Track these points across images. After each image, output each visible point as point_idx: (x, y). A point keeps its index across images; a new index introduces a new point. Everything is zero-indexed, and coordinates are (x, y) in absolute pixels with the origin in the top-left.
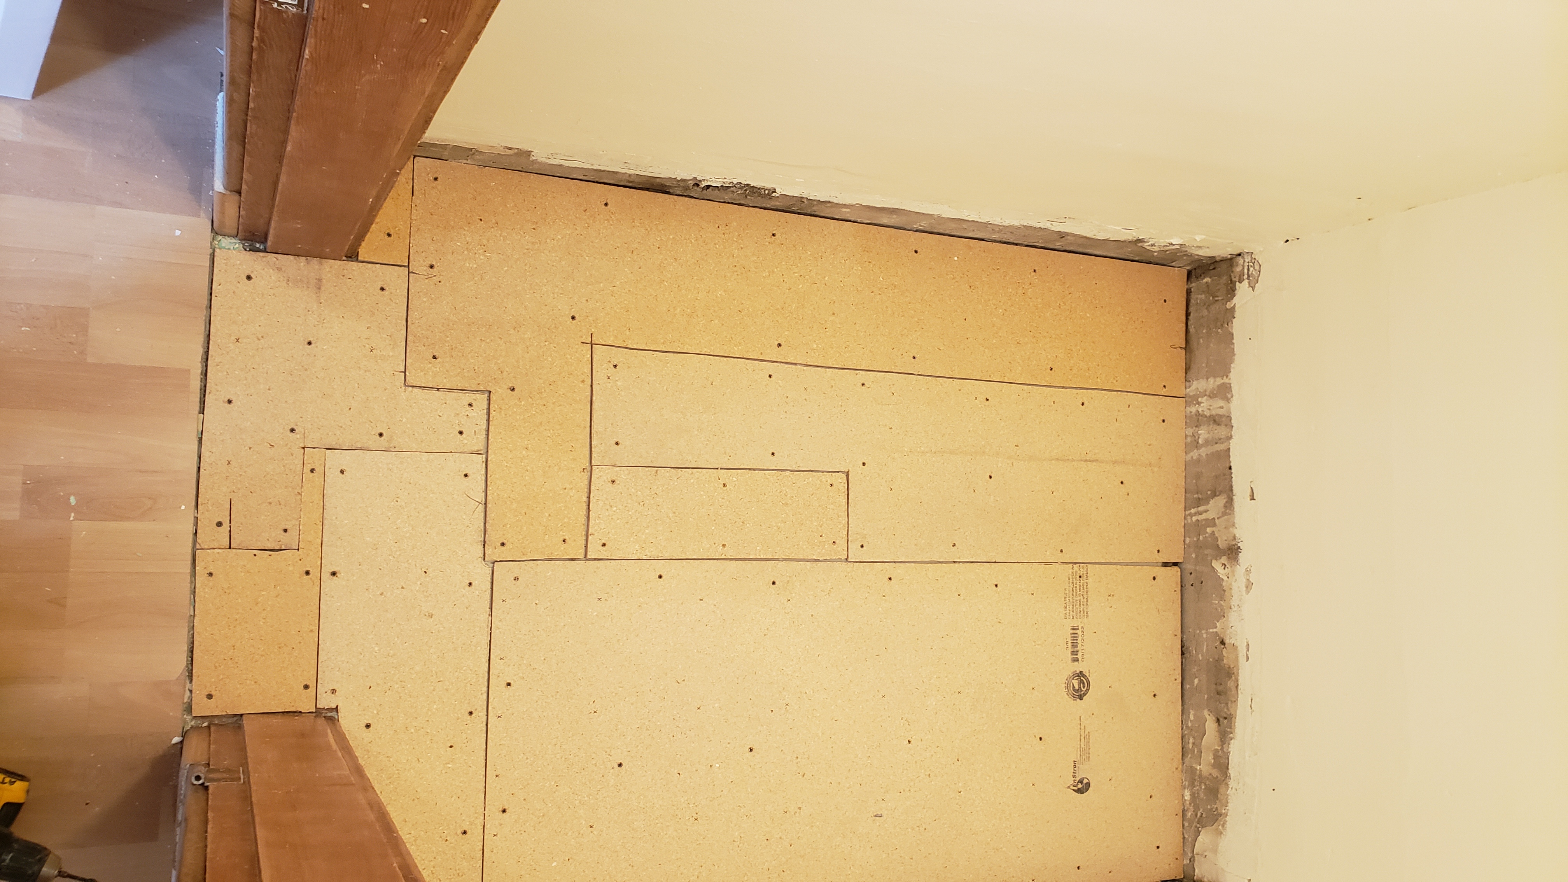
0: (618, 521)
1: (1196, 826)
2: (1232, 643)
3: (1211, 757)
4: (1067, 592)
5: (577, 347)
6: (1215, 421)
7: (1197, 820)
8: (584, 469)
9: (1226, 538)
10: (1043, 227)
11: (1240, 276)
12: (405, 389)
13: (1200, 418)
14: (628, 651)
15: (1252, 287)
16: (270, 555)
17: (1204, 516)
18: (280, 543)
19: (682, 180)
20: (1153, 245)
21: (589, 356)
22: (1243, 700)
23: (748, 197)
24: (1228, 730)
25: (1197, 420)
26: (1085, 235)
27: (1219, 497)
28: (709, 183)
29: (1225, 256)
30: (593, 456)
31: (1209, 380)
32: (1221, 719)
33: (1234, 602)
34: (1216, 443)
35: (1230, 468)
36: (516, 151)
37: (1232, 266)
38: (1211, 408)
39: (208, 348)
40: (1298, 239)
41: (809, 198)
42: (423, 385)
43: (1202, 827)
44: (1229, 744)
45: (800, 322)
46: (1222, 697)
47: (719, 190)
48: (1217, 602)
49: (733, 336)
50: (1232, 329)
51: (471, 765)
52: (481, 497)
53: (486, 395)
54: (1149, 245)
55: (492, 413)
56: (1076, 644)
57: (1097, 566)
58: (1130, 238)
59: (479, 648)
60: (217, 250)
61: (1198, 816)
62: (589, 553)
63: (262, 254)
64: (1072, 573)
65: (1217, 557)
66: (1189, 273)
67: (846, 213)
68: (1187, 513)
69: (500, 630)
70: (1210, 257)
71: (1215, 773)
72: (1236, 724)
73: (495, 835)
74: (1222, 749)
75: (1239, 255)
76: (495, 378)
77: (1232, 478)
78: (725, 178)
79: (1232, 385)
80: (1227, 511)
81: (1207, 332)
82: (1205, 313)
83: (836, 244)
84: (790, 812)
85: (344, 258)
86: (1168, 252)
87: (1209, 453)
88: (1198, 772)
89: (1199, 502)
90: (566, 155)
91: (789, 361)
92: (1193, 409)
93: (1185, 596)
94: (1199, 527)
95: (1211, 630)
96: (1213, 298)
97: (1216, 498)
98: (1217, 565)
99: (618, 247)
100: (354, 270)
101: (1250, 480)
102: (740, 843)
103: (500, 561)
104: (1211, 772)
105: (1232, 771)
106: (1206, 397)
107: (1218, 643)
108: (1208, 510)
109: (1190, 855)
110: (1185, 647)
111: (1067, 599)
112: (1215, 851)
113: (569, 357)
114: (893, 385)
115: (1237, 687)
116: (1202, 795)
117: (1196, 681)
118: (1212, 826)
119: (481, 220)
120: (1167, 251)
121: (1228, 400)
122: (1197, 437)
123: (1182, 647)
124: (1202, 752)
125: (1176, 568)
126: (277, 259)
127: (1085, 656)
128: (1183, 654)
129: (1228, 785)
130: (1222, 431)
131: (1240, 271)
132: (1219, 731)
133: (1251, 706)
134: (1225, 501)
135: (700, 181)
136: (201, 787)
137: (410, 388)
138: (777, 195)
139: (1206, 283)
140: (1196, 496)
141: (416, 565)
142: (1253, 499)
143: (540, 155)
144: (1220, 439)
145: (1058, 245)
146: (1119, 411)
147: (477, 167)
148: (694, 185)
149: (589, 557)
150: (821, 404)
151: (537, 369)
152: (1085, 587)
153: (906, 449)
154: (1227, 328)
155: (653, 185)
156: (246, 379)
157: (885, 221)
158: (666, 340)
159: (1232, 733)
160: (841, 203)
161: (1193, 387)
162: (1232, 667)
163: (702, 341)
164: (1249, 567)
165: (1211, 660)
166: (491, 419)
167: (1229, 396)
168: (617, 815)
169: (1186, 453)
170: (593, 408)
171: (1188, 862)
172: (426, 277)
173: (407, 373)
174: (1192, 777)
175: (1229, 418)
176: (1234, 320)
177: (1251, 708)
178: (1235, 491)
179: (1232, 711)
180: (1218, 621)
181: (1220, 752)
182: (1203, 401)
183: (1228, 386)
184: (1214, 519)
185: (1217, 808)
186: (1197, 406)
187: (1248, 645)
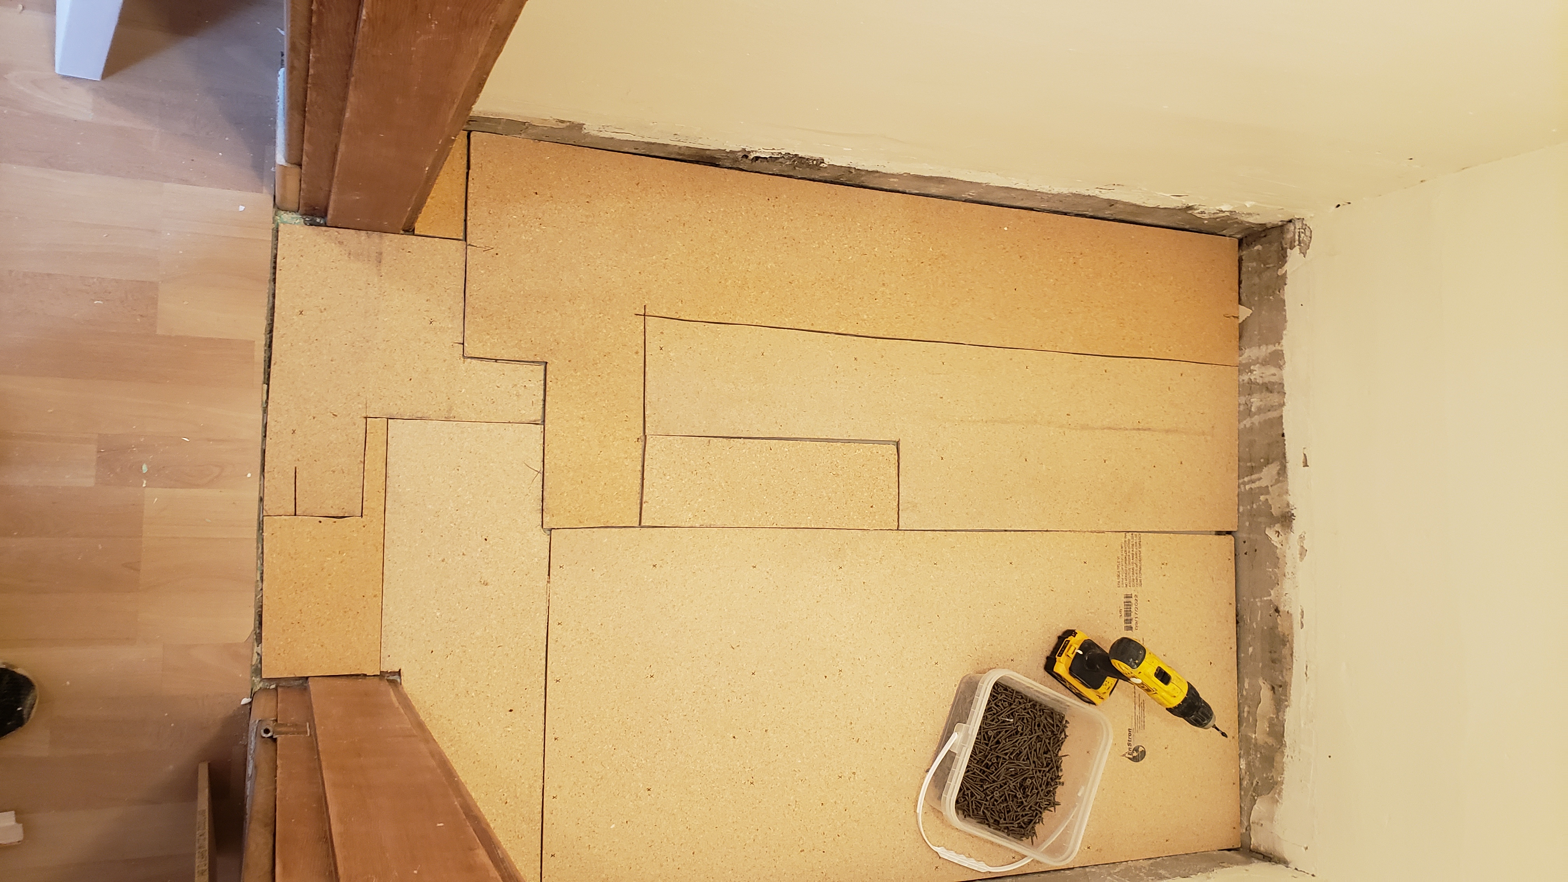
0: (672, 489)
1: (1252, 795)
2: (1287, 610)
3: (1266, 724)
4: (1120, 560)
5: (631, 318)
6: (1267, 389)
7: (1252, 789)
8: (638, 439)
9: (1279, 506)
10: (1091, 195)
11: (1291, 242)
12: (464, 361)
13: (1253, 386)
14: (683, 616)
15: (1303, 253)
16: (335, 522)
17: (1257, 484)
18: (344, 510)
19: (731, 152)
20: (1202, 213)
21: (643, 327)
22: (1298, 667)
23: (797, 168)
24: (1283, 698)
25: (1249, 388)
26: (1134, 203)
27: (1272, 465)
28: (758, 155)
29: (1276, 223)
30: (647, 425)
31: (1261, 347)
32: (1276, 688)
33: (1288, 569)
34: (1269, 411)
35: (1283, 435)
36: (568, 124)
37: (1282, 233)
38: (1263, 375)
39: (272, 320)
40: (1349, 203)
41: (857, 168)
42: (481, 356)
43: (1258, 796)
44: (1284, 712)
45: (850, 293)
46: (1277, 665)
47: (768, 161)
48: (1271, 570)
49: (784, 307)
50: (1284, 295)
51: (530, 729)
52: (539, 467)
53: (543, 367)
54: (1199, 213)
55: (549, 384)
56: (1129, 612)
57: (1150, 534)
58: (1180, 205)
59: (538, 614)
60: (281, 225)
61: (1254, 784)
62: (643, 521)
63: (324, 228)
64: (1125, 541)
65: (1271, 525)
66: (1241, 242)
67: (894, 183)
68: (1241, 481)
69: (558, 596)
70: (1260, 224)
71: (1270, 741)
72: (1291, 692)
73: (554, 797)
74: (1277, 717)
75: (1290, 221)
76: (551, 350)
77: (1285, 445)
78: (774, 149)
79: (1284, 352)
80: (1281, 478)
81: (1259, 300)
82: (1256, 280)
83: (886, 215)
84: (844, 777)
85: (402, 232)
86: (1218, 220)
87: (1262, 421)
88: (1253, 741)
89: (1252, 470)
90: (617, 127)
91: (840, 331)
92: (1245, 377)
93: (1240, 565)
94: (1253, 496)
95: (1265, 599)
96: (1264, 265)
97: (1270, 466)
98: (1271, 533)
99: (670, 220)
100: (413, 244)
101: (1304, 447)
102: (795, 807)
103: (558, 529)
104: (1267, 740)
105: (1287, 739)
106: (1258, 365)
107: (1272, 611)
108: (1261, 478)
109: (1246, 824)
110: (1239, 616)
111: (1120, 568)
112: (1272, 820)
113: (623, 328)
114: (944, 354)
115: (1292, 655)
116: (1257, 764)
117: (1251, 649)
118: (1269, 794)
119: (536, 193)
120: (1217, 218)
121: (1280, 367)
122: (1249, 406)
123: (1237, 616)
124: (1257, 721)
125: (1230, 537)
126: (339, 234)
127: (1138, 625)
128: (1237, 622)
129: (1283, 752)
130: (1274, 399)
131: (1291, 238)
132: (1274, 699)
133: (1306, 674)
134: (1278, 468)
135: (749, 152)
136: (269, 739)
137: (469, 360)
138: (825, 166)
139: (1258, 250)
140: (1249, 464)
141: (476, 533)
142: (1306, 465)
143: (592, 128)
144: (1272, 407)
145: (1107, 213)
146: (1172, 379)
147: (532, 141)
148: (742, 157)
149: (643, 524)
150: (872, 374)
151: (592, 341)
152: (1138, 555)
153: (957, 419)
154: (1279, 295)
155: (702, 157)
156: (309, 350)
157: (933, 191)
158: (718, 312)
159: (1287, 701)
160: (889, 172)
161: (1245, 355)
162: (1286, 634)
163: (753, 312)
164: (1303, 534)
165: (1266, 628)
166: (547, 389)
167: (1281, 363)
168: (674, 778)
169: (1239, 423)
170: (646, 378)
171: (1244, 831)
172: (484, 249)
173: (466, 344)
174: (1248, 746)
175: (1282, 385)
176: (1286, 287)
177: (1307, 676)
178: (1288, 458)
179: (1287, 680)
180: (1272, 589)
181: (1275, 720)
182: (1255, 369)
183: (1281, 353)
184: (1267, 487)
185: (1273, 776)
186: (1249, 374)
187: (1303, 612)
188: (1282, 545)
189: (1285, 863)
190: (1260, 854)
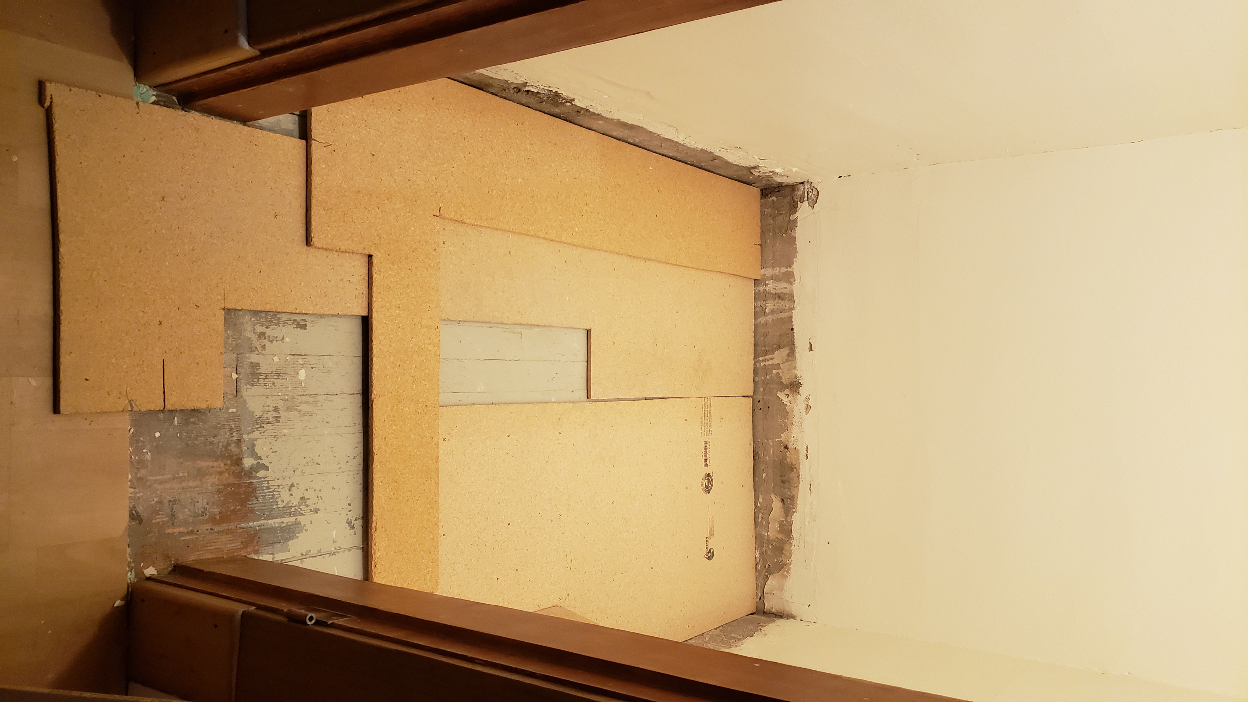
1: (765, 575)
2: (794, 447)
3: (777, 525)
4: (702, 417)
5: (430, 219)
6: (780, 297)
7: (765, 570)
9: (789, 377)
11: (801, 198)
15: (810, 207)
17: (770, 362)
22: (803, 486)
24: (791, 506)
25: (764, 296)
27: (783, 349)
29: (790, 183)
31: (776, 268)
32: (785, 500)
33: (796, 420)
34: (781, 313)
35: (792, 329)
37: (793, 190)
38: (777, 288)
40: (849, 176)
43: (770, 575)
44: (792, 516)
46: (786, 484)
47: (534, 95)
48: (782, 420)
50: (795, 234)
53: (366, 259)
56: (706, 454)
57: (714, 398)
61: (767, 567)
64: (704, 404)
65: (781, 390)
66: (763, 192)
68: (756, 359)
70: (780, 183)
71: (780, 536)
72: (797, 502)
74: (786, 519)
75: (803, 183)
77: (794, 336)
79: (794, 273)
80: (790, 359)
81: (773, 235)
82: (771, 221)
87: (775, 319)
88: (766, 537)
89: (766, 353)
91: (562, 240)
92: (761, 288)
93: (756, 417)
94: (766, 370)
95: (777, 440)
96: (779, 211)
97: (780, 350)
98: (781, 395)
99: (455, 134)
101: (809, 338)
104: (778, 536)
105: (794, 534)
106: (772, 281)
107: (782, 448)
108: (774, 358)
109: (761, 595)
110: (756, 453)
111: (702, 422)
112: (781, 589)
113: (425, 227)
115: (798, 477)
116: (769, 553)
117: (764, 475)
118: (779, 573)
121: (791, 283)
122: (764, 308)
123: (753, 453)
124: (769, 523)
125: (750, 399)
127: (710, 462)
128: (754, 457)
129: (791, 543)
130: (786, 304)
131: (801, 195)
132: (783, 507)
133: (810, 489)
134: (788, 352)
139: (772, 200)
140: (763, 348)
142: (811, 350)
144: (784, 310)
151: (404, 237)
152: (710, 413)
154: (791, 234)
158: (488, 218)
159: (794, 508)
162: (794, 463)
163: (510, 220)
164: (809, 396)
165: (777, 460)
167: (792, 280)
169: (755, 320)
171: (760, 600)
174: (760, 540)
175: (791, 295)
176: (796, 229)
177: (810, 491)
178: (796, 345)
179: (794, 493)
180: (782, 434)
181: (785, 521)
182: (770, 283)
183: (792, 273)
184: (779, 364)
185: (782, 560)
186: (765, 286)
187: (808, 448)
188: (791, 403)
189: (793, 617)
190: (773, 613)
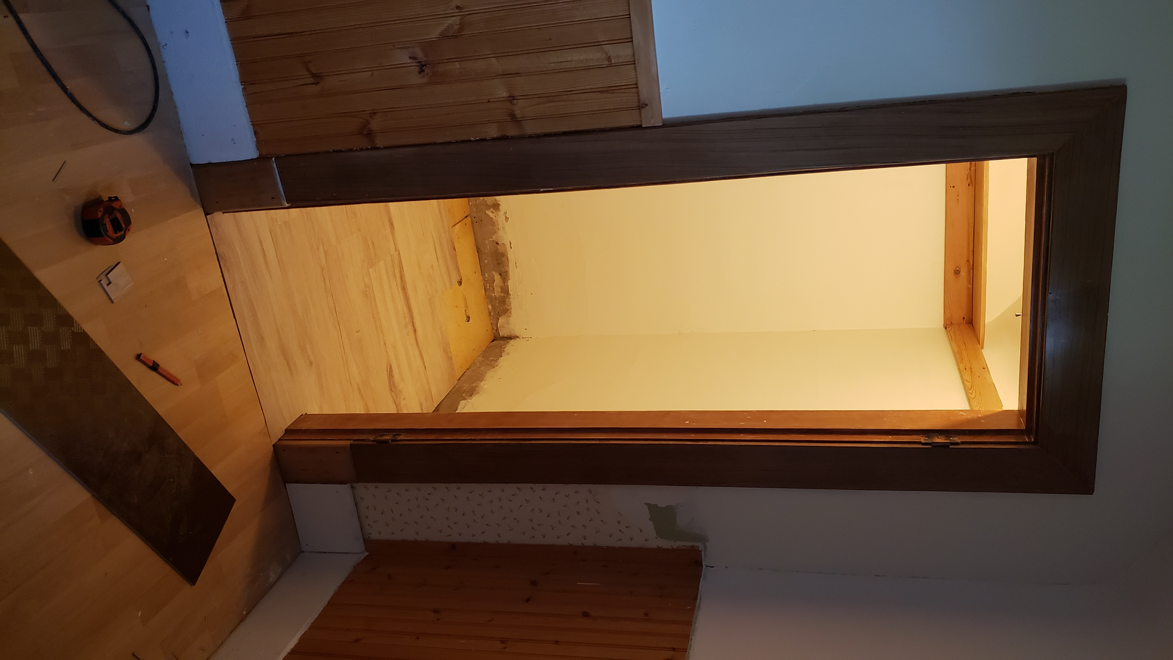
1: (496, 318)
2: (502, 243)
3: (499, 289)
7: (496, 315)
9: (492, 201)
22: (511, 264)
24: (506, 277)
32: (502, 274)
33: (500, 226)
43: (499, 317)
44: (508, 283)
46: (501, 265)
48: (492, 228)
61: (497, 313)
65: (488, 209)
71: (502, 295)
74: (504, 285)
88: (494, 296)
93: (475, 228)
98: (489, 213)
105: (510, 292)
107: (495, 244)
109: (496, 329)
112: (508, 324)
115: (508, 260)
116: (497, 305)
117: (486, 261)
118: (505, 315)
124: (494, 289)
125: (468, 217)
129: (509, 297)
132: (501, 278)
133: (516, 266)
159: (508, 278)
162: (504, 252)
164: (506, 211)
165: (493, 251)
171: (496, 332)
174: (490, 299)
179: (507, 269)
180: (493, 235)
185: (506, 308)
187: (510, 242)
188: (496, 217)
189: (517, 337)
190: (505, 337)
